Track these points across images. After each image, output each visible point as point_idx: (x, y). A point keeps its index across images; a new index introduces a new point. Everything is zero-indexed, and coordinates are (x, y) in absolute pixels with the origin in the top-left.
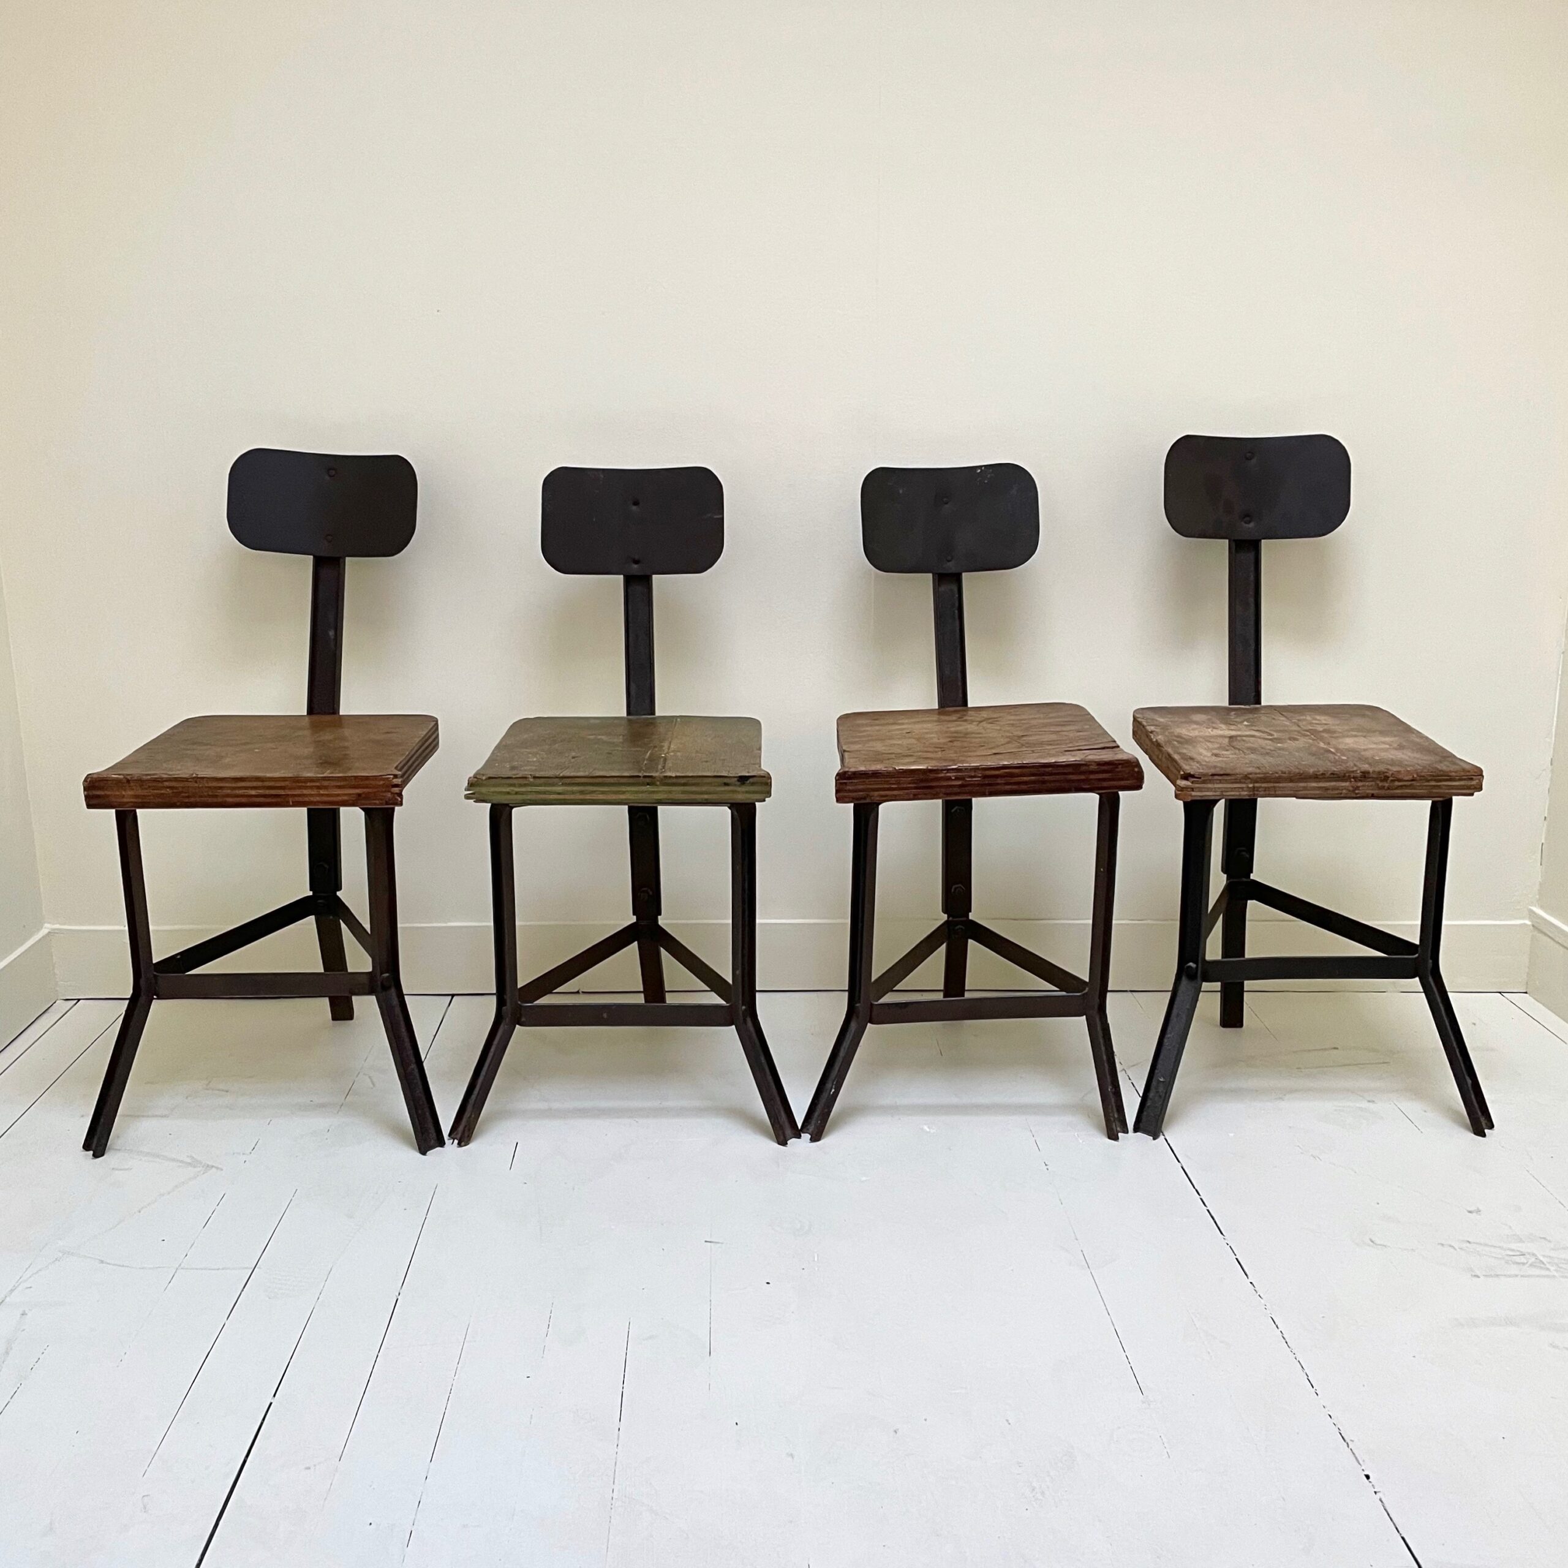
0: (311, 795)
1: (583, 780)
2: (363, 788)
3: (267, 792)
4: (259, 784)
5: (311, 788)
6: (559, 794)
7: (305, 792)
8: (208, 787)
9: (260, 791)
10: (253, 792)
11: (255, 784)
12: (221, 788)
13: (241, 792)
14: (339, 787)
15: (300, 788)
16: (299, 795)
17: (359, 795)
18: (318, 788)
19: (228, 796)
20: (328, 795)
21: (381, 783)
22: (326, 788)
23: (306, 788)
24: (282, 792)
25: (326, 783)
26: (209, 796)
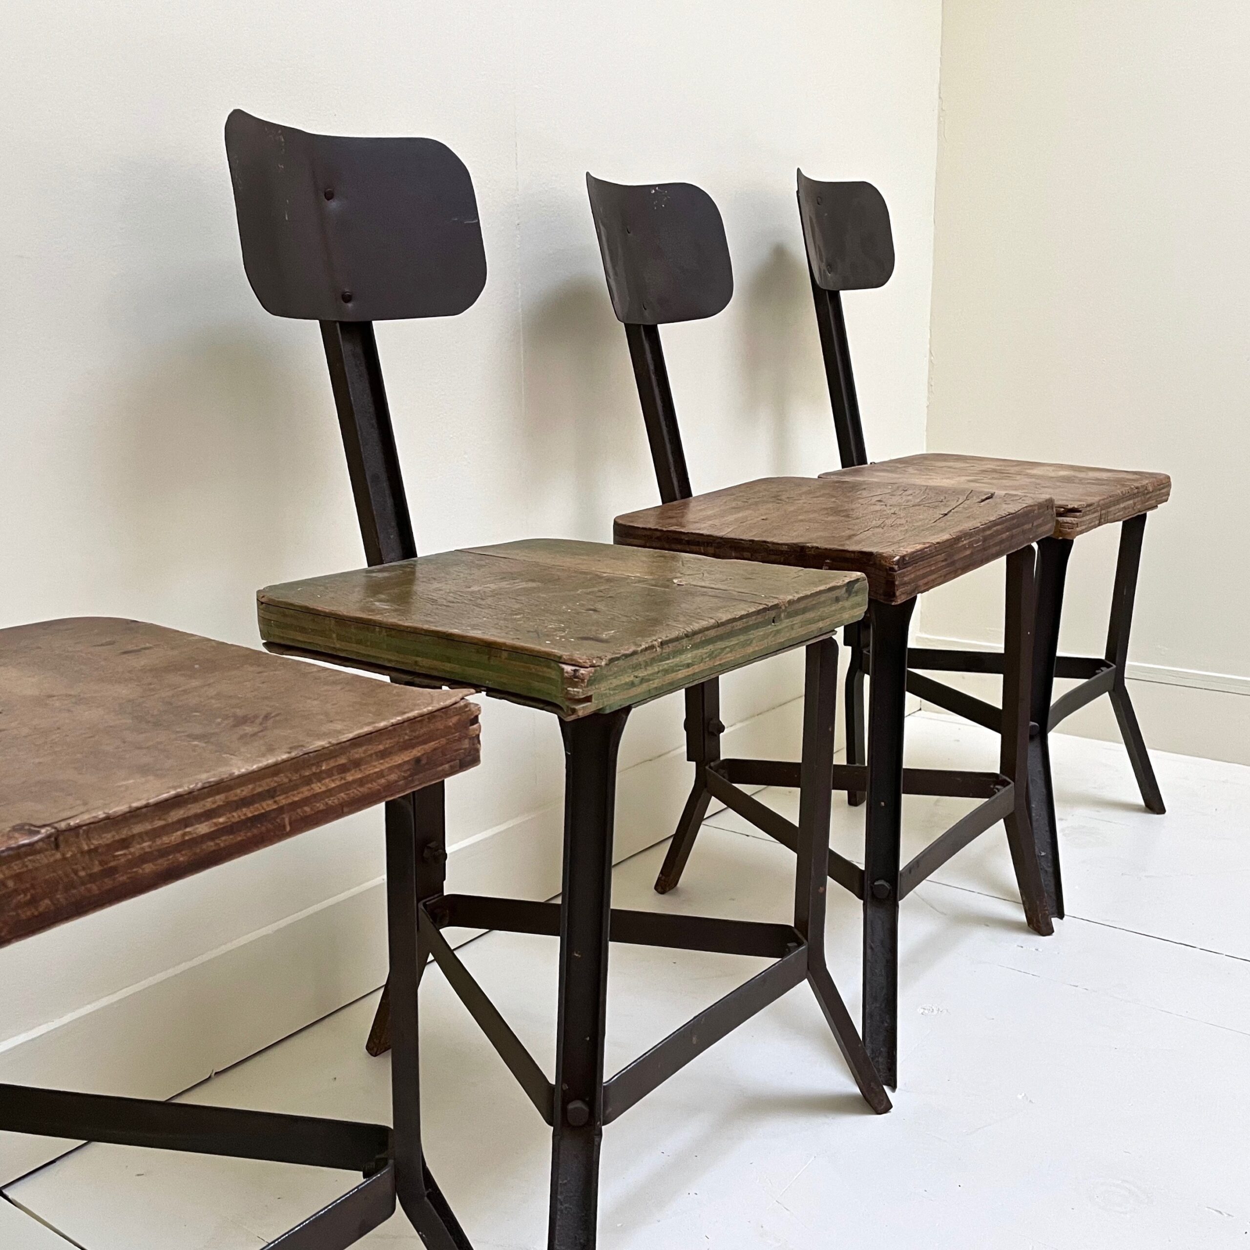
0: (329, 792)
1: (712, 633)
2: (425, 742)
3: (237, 816)
4: (220, 799)
5: (329, 773)
6: (688, 666)
7: (318, 787)
8: (90, 851)
9: (221, 820)
10: (203, 828)
11: (208, 804)
12: (125, 843)
13: (176, 837)
14: (383, 754)
15: (308, 781)
16: (306, 801)
17: (418, 760)
18: (343, 769)
19: (144, 858)
20: (361, 782)
21: (455, 720)
22: (357, 764)
23: (319, 777)
24: (269, 805)
25: (358, 753)
26: (92, 878)
